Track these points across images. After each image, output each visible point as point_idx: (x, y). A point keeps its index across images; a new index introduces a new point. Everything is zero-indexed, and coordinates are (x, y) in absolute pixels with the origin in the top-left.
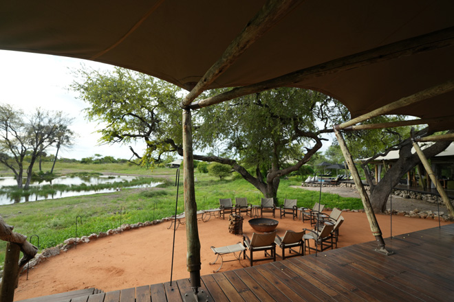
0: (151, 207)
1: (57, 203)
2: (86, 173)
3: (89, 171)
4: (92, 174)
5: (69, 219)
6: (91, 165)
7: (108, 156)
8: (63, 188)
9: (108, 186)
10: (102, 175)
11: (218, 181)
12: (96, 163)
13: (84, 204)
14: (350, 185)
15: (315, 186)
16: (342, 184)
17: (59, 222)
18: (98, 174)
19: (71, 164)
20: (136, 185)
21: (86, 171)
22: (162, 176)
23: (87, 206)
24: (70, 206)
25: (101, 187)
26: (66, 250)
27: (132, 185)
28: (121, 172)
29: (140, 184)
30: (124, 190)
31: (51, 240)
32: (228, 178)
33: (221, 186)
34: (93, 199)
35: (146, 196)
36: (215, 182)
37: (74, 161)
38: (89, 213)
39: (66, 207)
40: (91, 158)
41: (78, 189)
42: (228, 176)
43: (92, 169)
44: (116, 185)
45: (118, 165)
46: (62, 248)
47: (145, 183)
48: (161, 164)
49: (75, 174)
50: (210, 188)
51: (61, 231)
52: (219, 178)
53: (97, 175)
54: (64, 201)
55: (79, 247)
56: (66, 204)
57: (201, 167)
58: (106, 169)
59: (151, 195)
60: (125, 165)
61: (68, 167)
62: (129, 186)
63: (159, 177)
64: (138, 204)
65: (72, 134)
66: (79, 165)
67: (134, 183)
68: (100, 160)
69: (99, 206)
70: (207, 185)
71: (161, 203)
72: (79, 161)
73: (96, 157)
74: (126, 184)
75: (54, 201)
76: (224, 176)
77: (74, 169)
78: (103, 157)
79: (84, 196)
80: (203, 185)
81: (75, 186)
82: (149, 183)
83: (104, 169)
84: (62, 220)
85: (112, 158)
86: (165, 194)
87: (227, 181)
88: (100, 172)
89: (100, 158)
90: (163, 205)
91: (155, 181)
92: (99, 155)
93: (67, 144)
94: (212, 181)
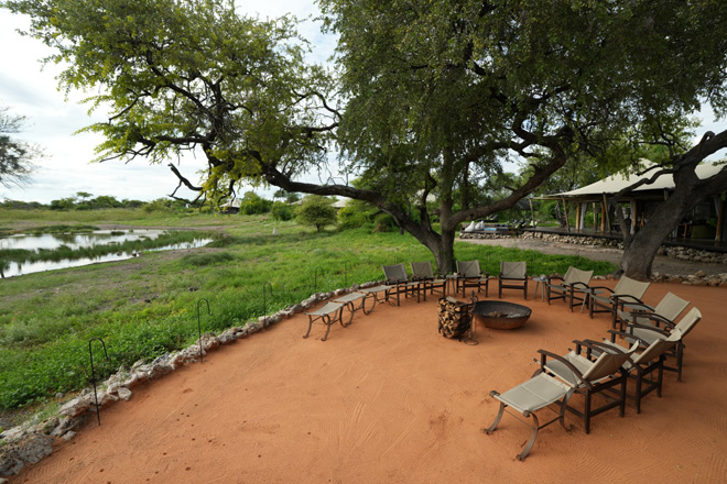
0: (215, 284)
1: (14, 287)
2: (64, 228)
3: (71, 224)
4: (78, 228)
5: (50, 321)
6: (72, 213)
7: (104, 195)
8: (22, 256)
9: (115, 249)
10: (97, 229)
11: (315, 233)
12: (81, 209)
13: (75, 285)
14: (539, 235)
15: (482, 238)
16: (527, 235)
17: (27, 330)
18: (90, 227)
19: (32, 212)
20: (167, 245)
21: (65, 223)
22: (212, 228)
23: (81, 288)
24: (45, 292)
25: (103, 251)
26: (70, 434)
27: (161, 245)
28: (133, 223)
29: (176, 242)
30: (149, 253)
31: (13, 387)
32: (330, 228)
33: (323, 240)
34: (92, 273)
35: (195, 263)
36: (310, 234)
37: (36, 205)
38: (90, 303)
39: (36, 294)
40: (71, 200)
41: (55, 256)
42: (331, 223)
43: (76, 219)
44: (128, 247)
45: (126, 210)
46: (58, 431)
47: (183, 240)
48: (204, 208)
49: (42, 229)
50: (307, 245)
51: (37, 352)
52: (316, 229)
53: (87, 231)
54: (30, 281)
55: (107, 417)
56: (33, 286)
57: (278, 210)
58: (104, 219)
59: (205, 262)
60: (139, 211)
61: (25, 218)
62: (155, 247)
63: (205, 229)
64: (185, 280)
65: (23, 152)
66: (48, 212)
67: (164, 241)
68: (89, 203)
69: (109, 288)
70: (297, 240)
71: (232, 276)
72: (46, 206)
73: (81, 198)
74: (149, 243)
75: (6, 284)
76: (324, 225)
77: (38, 220)
78: (95, 197)
79: (70, 268)
80: (290, 240)
81: (48, 251)
82: (191, 241)
83: (99, 219)
84: (33, 326)
85: (113, 198)
86: (228, 258)
87: (331, 233)
88: (93, 224)
89: (88, 199)
90: (237, 279)
91: (200, 236)
92: (85, 195)
93: (16, 172)
94: (304, 233)
